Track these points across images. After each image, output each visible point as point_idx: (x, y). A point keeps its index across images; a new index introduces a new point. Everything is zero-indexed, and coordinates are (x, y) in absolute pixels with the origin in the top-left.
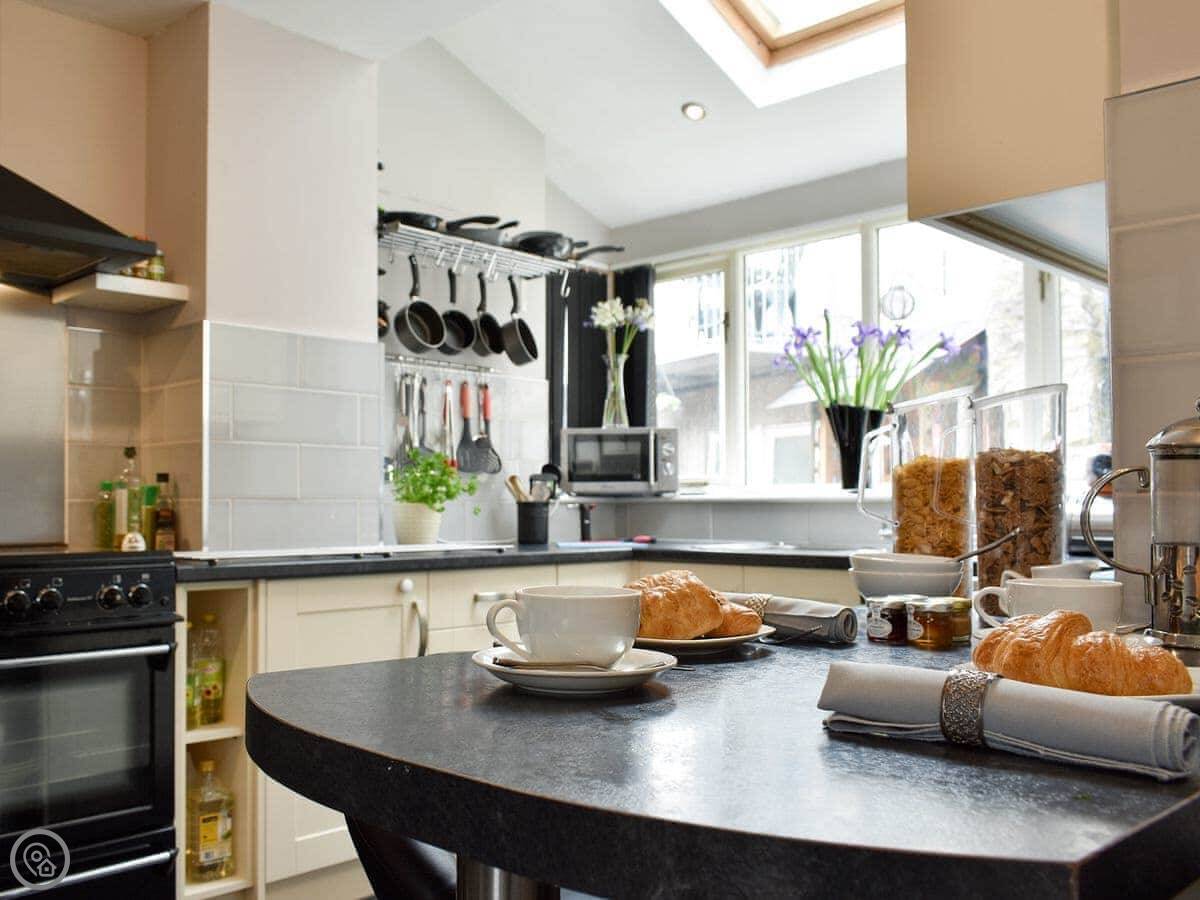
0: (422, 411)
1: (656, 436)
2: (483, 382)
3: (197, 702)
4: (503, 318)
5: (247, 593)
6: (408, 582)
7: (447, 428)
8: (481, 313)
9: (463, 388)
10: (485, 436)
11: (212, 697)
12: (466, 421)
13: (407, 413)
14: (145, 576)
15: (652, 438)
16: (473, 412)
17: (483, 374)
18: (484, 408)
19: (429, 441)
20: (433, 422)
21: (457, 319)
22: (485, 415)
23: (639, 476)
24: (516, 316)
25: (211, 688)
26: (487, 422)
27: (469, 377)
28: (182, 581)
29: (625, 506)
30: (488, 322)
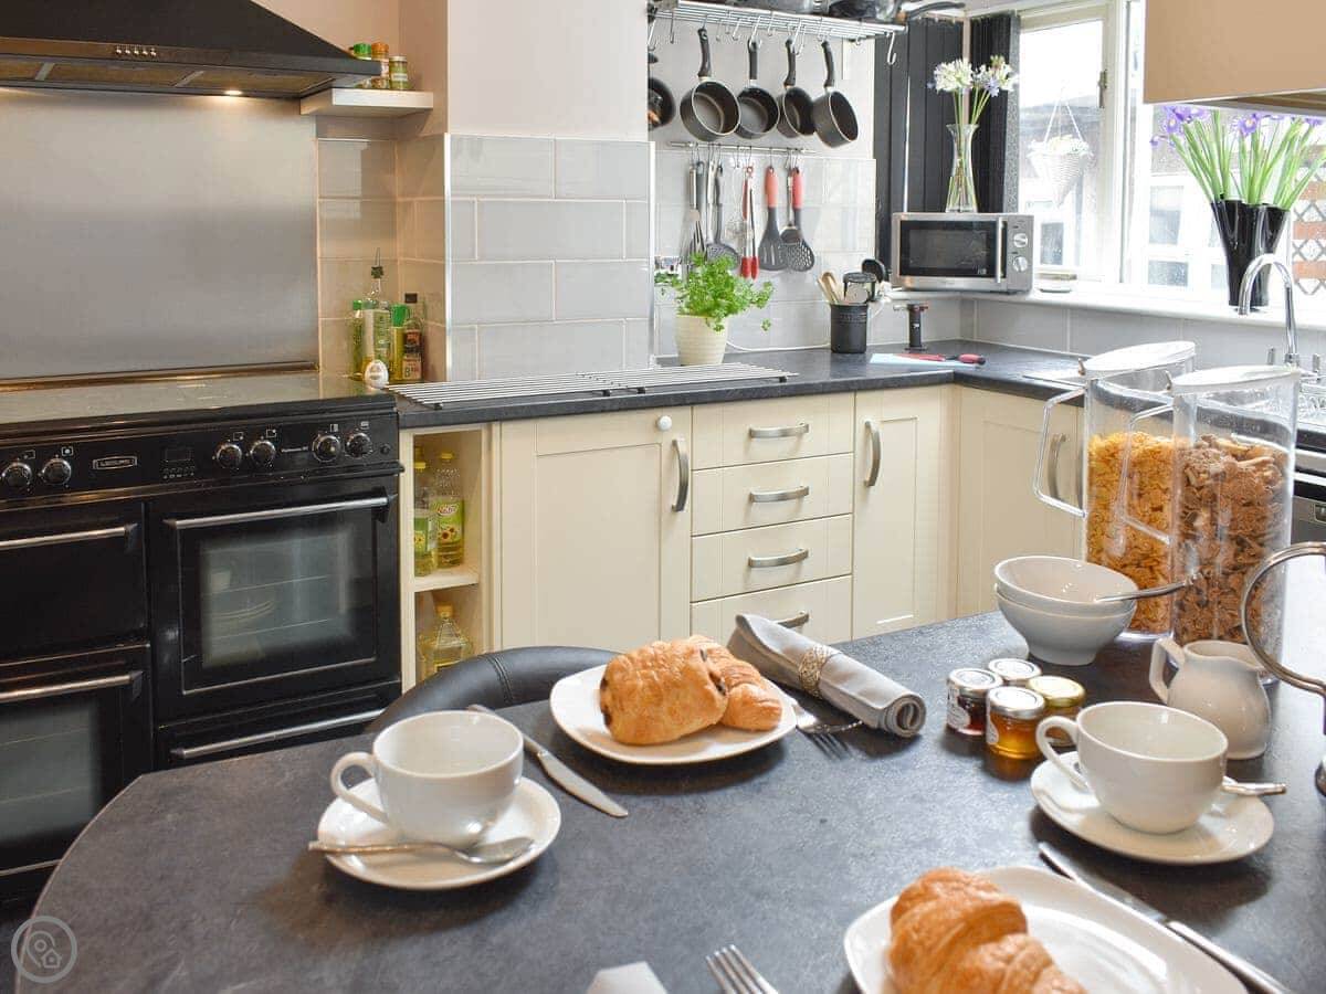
0: (717, 204)
1: (1005, 223)
2: (793, 166)
3: (432, 547)
4: (816, 92)
5: (481, 435)
6: (666, 419)
7: (748, 221)
8: (788, 87)
9: (768, 172)
10: (794, 228)
11: (449, 540)
12: (771, 212)
13: (698, 207)
14: (364, 424)
15: (1000, 226)
16: (780, 202)
17: (794, 156)
18: (793, 196)
19: (726, 237)
20: (731, 213)
21: (757, 98)
22: (795, 204)
23: (984, 271)
24: (831, 90)
25: (448, 531)
26: (796, 211)
27: (777, 161)
28: (405, 428)
29: (972, 301)
30: (797, 98)
